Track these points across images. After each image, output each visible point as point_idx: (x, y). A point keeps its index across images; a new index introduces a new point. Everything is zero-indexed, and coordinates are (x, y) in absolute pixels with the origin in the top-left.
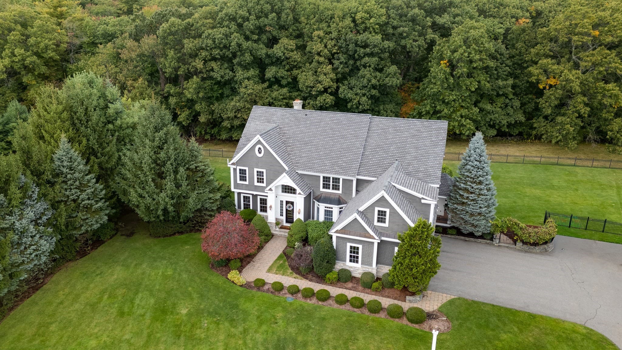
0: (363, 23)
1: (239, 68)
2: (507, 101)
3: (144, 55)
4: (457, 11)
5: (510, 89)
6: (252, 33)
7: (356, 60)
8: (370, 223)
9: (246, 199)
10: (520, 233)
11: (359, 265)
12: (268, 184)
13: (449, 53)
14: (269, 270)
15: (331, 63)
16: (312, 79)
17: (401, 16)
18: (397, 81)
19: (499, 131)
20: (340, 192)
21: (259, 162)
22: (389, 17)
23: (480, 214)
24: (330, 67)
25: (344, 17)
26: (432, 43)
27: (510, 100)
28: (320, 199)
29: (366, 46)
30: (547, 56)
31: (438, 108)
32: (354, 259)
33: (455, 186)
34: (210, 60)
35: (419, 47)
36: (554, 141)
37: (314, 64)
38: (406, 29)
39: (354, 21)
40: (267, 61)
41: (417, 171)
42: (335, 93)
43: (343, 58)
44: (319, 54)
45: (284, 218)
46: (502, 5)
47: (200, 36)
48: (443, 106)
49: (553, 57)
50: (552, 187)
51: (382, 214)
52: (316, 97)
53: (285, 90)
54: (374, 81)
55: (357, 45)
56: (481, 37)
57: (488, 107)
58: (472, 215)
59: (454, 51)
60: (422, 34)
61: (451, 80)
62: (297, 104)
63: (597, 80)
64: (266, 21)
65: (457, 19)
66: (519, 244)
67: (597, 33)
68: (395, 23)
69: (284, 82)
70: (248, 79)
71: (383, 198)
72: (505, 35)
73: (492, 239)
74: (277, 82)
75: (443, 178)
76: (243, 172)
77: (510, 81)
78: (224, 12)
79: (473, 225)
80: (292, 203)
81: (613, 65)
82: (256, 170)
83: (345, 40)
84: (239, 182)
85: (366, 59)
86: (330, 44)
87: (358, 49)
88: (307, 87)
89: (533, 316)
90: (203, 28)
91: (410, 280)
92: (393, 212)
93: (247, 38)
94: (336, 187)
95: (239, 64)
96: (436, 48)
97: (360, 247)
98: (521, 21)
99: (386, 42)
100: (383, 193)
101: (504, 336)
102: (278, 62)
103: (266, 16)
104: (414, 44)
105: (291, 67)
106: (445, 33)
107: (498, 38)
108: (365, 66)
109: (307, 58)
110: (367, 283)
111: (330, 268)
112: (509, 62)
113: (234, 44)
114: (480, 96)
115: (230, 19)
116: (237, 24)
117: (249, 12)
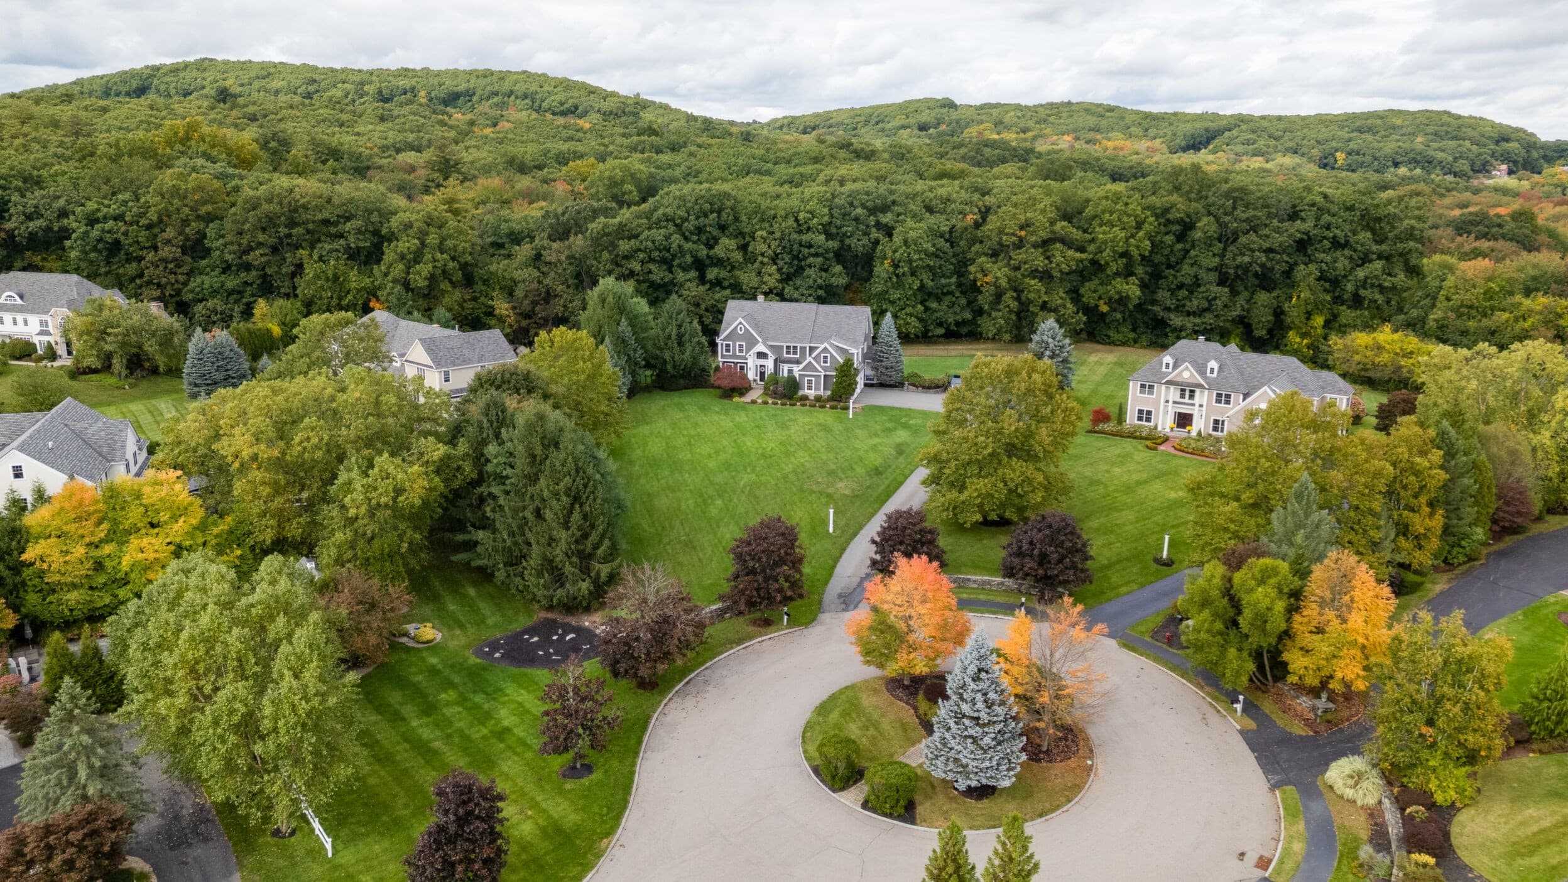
0: (806, 222)
1: (679, 270)
2: (954, 299)
3: (574, 257)
4: (900, 209)
5: (954, 288)
6: (691, 233)
7: (800, 260)
8: (819, 364)
9: (729, 366)
10: (919, 380)
11: (812, 391)
12: (747, 353)
13: (891, 254)
14: (758, 398)
15: (775, 264)
16: (756, 279)
17: (844, 215)
18: (842, 281)
19: (947, 329)
20: (798, 356)
21: (740, 337)
22: (832, 216)
24: (774, 267)
25: (786, 218)
26: (876, 243)
27: (957, 297)
28: (784, 361)
29: (810, 246)
30: (986, 255)
31: (884, 307)
32: (810, 388)
33: (876, 351)
34: (647, 262)
35: (864, 246)
36: (990, 335)
37: (757, 265)
38: (850, 229)
39: (797, 220)
40: (708, 262)
41: (850, 337)
43: (787, 258)
44: (762, 254)
45: (758, 376)
46: (949, 200)
47: (636, 236)
48: (889, 306)
49: (992, 256)
51: (826, 359)
54: (819, 281)
55: (801, 245)
56: (921, 238)
57: (934, 305)
58: (887, 369)
59: (894, 252)
60: (866, 234)
61: (894, 279)
62: (761, 298)
63: (1024, 276)
64: (707, 221)
65: (900, 218)
66: (920, 388)
67: (1023, 233)
68: (839, 223)
69: (726, 284)
70: (689, 280)
71: (825, 348)
72: (951, 232)
73: (902, 387)
74: (718, 283)
76: (728, 346)
77: (954, 280)
78: (660, 212)
79: (887, 375)
80: (764, 366)
81: (1036, 263)
82: (737, 343)
83: (789, 241)
84: (724, 353)
85: (811, 259)
86: (774, 244)
87: (802, 249)
88: (751, 288)
90: (639, 229)
91: (842, 391)
92: (832, 357)
93: (686, 239)
94: (795, 353)
95: (679, 266)
96: (880, 248)
97: (813, 379)
98: (969, 217)
99: (830, 243)
100: (825, 345)
101: (891, 413)
102: (719, 262)
103: (706, 216)
104: (859, 244)
105: (733, 268)
106: (889, 232)
107: (942, 236)
108: (810, 266)
109: (750, 259)
110: (818, 399)
111: (796, 393)
112: (953, 260)
113: (674, 246)
114: (925, 295)
115: (667, 220)
116: (676, 225)
117: (688, 212)
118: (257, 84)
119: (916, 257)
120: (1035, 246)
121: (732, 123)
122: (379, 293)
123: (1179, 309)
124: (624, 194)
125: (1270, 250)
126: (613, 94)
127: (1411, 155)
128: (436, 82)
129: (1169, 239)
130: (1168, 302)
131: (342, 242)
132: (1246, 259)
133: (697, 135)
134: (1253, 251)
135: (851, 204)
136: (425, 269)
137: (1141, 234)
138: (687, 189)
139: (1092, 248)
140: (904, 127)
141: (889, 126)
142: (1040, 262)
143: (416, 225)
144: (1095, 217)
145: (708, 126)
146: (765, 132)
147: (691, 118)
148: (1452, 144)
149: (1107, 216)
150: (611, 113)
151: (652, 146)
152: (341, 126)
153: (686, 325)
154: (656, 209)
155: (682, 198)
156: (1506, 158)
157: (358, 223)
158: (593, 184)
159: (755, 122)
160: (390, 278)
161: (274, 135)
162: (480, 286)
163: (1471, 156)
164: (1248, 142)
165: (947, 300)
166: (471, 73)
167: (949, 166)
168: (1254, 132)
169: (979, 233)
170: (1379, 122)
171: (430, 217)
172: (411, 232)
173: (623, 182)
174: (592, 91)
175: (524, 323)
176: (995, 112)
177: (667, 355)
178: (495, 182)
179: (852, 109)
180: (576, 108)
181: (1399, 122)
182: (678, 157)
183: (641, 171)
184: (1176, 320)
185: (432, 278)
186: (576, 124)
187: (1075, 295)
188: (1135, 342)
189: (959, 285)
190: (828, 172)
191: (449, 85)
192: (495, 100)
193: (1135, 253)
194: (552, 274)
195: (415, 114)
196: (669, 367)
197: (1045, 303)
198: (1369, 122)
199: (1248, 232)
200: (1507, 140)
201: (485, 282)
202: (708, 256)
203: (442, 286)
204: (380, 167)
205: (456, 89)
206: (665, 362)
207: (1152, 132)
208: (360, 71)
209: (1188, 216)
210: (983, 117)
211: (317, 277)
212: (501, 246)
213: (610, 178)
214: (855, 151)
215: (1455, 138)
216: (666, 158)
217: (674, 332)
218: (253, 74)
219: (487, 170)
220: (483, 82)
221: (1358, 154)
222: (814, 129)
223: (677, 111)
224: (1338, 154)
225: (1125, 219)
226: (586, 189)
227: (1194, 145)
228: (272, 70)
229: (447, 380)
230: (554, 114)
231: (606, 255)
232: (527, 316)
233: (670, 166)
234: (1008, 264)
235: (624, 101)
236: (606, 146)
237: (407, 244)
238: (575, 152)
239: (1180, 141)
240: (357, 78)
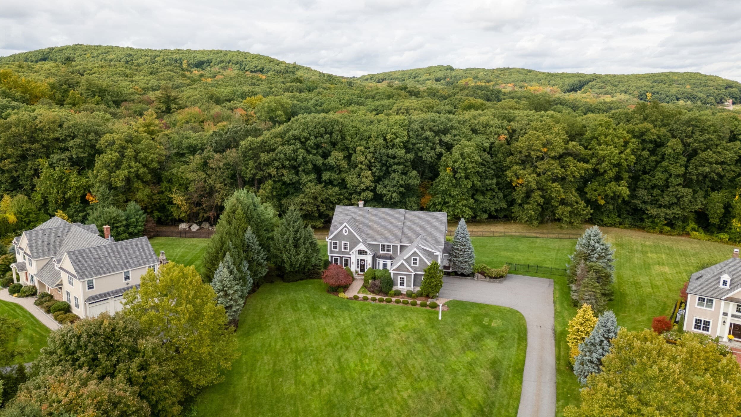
0: (391, 141)
1: (303, 174)
2: (494, 194)
3: (229, 164)
4: (456, 132)
5: (494, 186)
6: (312, 148)
7: (387, 167)
8: (410, 265)
9: (336, 260)
10: (487, 272)
11: (404, 287)
12: (350, 250)
13: (452, 164)
14: (359, 292)
15: (370, 169)
16: (356, 180)
17: (418, 136)
18: (417, 181)
19: (490, 215)
20: (391, 253)
21: (345, 238)
22: (409, 137)
23: (466, 262)
24: (370, 172)
25: (377, 137)
26: (440, 155)
27: (496, 193)
28: (380, 257)
29: (394, 157)
30: (517, 163)
31: (447, 200)
32: (402, 284)
33: (452, 248)
34: (281, 168)
35: (431, 157)
36: (523, 221)
37: (357, 169)
38: (422, 145)
39: (385, 139)
40: (323, 168)
41: (432, 240)
42: (374, 190)
43: (378, 166)
44: (361, 163)
45: (359, 269)
46: (487, 125)
47: (273, 150)
48: (450, 199)
49: (520, 164)
50: (518, 251)
51: (415, 260)
52: (360, 193)
53: (337, 189)
54: (401, 182)
55: (388, 157)
56: (472, 152)
57: (481, 198)
58: (462, 263)
59: (455, 162)
60: (433, 149)
61: (454, 181)
62: (361, 204)
63: (547, 180)
64: (323, 140)
65: (456, 138)
66: (488, 278)
67: (545, 149)
68: (414, 141)
69: (336, 183)
70: (310, 181)
71: (415, 252)
72: (491, 147)
73: (474, 277)
74: (330, 182)
75: (446, 244)
76: (335, 244)
77: (495, 181)
78: (290, 133)
79: (463, 269)
80: (364, 260)
81: (556, 171)
82: (343, 242)
83: (380, 154)
84: (333, 249)
85: (395, 166)
86: (369, 156)
87: (389, 159)
88: (353, 186)
89: (487, 305)
90: (276, 145)
91: (430, 290)
92: (421, 259)
93: (309, 152)
94: (389, 250)
95: (303, 171)
96: (443, 158)
97: (405, 277)
98: (502, 137)
99: (408, 155)
100: (415, 249)
101: (472, 311)
102: (331, 168)
103: (322, 136)
104: (428, 156)
105: (341, 171)
106: (449, 147)
107: (484, 151)
108: (394, 171)
109: (352, 166)
110: (409, 295)
111: (390, 289)
112: (493, 167)
113: (300, 157)
114: (475, 191)
115: (295, 139)
116: (302, 143)
117: (309, 134)
118: (101, 57)
119: (470, 166)
120: (554, 158)
121: (342, 77)
122: (91, 190)
123: (655, 202)
124: (277, 117)
125: (722, 163)
126: (282, 63)
127: (685, 94)
128: (192, 56)
129: (646, 153)
130: (646, 198)
131: (67, 153)
132: (707, 170)
133: (323, 83)
134: (711, 163)
135: (422, 128)
136: (122, 173)
137: (628, 150)
138: (309, 118)
139: (594, 160)
140: (428, 80)
141: (421, 79)
142: (559, 171)
143: (117, 142)
144: (593, 138)
145: (330, 78)
146: (359, 82)
147: (322, 75)
148: (705, 89)
149: (603, 137)
150: (281, 72)
151: (297, 88)
152: (127, 76)
153: (302, 231)
154: (288, 131)
155: (306, 124)
156: (732, 96)
157: (78, 141)
158: (259, 110)
159: (354, 77)
160: (97, 180)
161: (66, 81)
162: (165, 184)
163: (715, 95)
164: (601, 88)
165: (489, 194)
166: (210, 52)
167: (472, 100)
168: (604, 82)
169: (511, 147)
170: (666, 78)
171: (130, 137)
172: (114, 147)
173: (276, 110)
174: (272, 61)
175: (195, 209)
176: (473, 72)
177: (285, 256)
178: (195, 110)
179: (402, 71)
180: (263, 69)
181: (676, 78)
182: (312, 95)
183: (287, 103)
184: (652, 211)
185: (128, 180)
186: (258, 77)
187: (581, 191)
188: (621, 224)
189: (498, 184)
190: (399, 104)
191: (199, 57)
192: (222, 65)
193: (625, 164)
194: (213, 177)
195: (171, 71)
196: (287, 266)
197: (563, 199)
198: (661, 78)
199: (706, 150)
200: (731, 87)
201: (170, 181)
202: (323, 164)
203: (136, 185)
204: (133, 100)
205: (202, 60)
206: (283, 262)
207: (552, 82)
208: (155, 50)
209: (659, 137)
210: (468, 75)
211: (48, 179)
212: (183, 155)
213: (268, 107)
214: (409, 92)
215: (705, 86)
216: (304, 95)
217: (291, 238)
218: (100, 52)
219: (194, 103)
220: (216, 56)
221: (658, 93)
222: (383, 80)
223: (316, 71)
224: (648, 94)
225: (616, 140)
226: (255, 113)
227: (574, 89)
228: (110, 50)
229: (91, 287)
230: (251, 72)
231: (251, 163)
232: (198, 204)
233: (306, 100)
234: (534, 171)
235: (288, 66)
236: (271, 88)
237: (110, 156)
238: (252, 92)
239: (567, 87)
240: (153, 54)
